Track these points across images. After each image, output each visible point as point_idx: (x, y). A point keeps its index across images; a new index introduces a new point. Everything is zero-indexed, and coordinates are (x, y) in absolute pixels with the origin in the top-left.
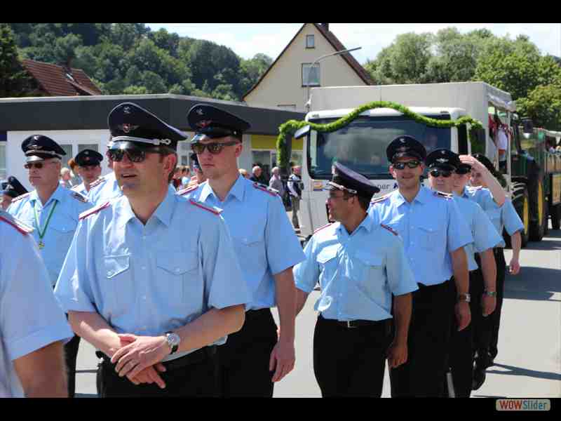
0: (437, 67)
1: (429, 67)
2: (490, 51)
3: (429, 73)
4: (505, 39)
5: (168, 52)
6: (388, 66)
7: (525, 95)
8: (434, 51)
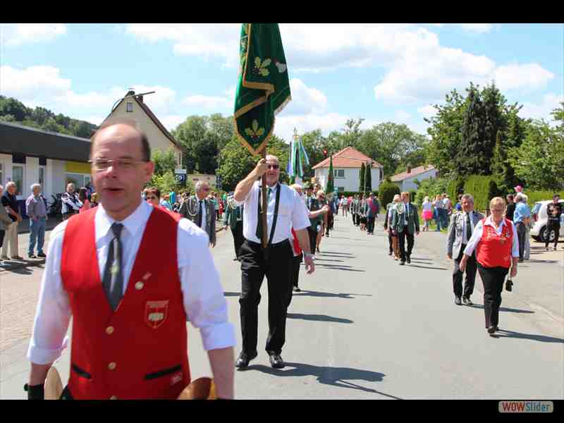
0: (210, 136)
1: (205, 135)
3: (206, 138)
5: (63, 126)
6: (182, 133)
8: (209, 126)
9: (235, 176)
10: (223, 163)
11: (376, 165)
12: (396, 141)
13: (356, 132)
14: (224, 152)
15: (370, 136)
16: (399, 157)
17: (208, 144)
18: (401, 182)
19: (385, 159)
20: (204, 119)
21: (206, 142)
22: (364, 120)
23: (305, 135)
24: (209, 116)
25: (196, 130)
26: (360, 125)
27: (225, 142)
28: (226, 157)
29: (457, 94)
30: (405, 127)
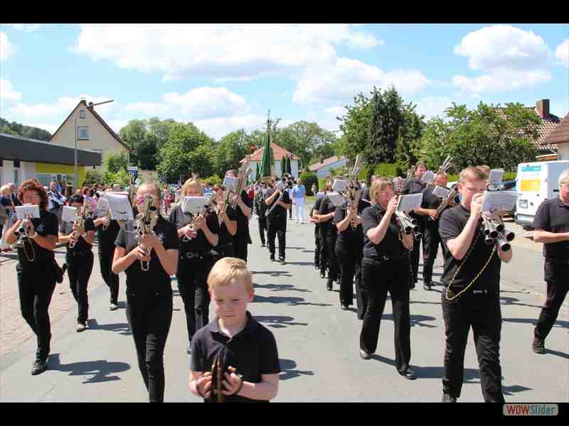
0: (149, 137)
1: (145, 136)
2: (175, 129)
3: (145, 139)
4: (182, 123)
7: (193, 150)
8: (148, 129)
9: (173, 170)
10: (161, 159)
11: (295, 158)
12: (308, 137)
13: (275, 130)
14: (162, 150)
15: (287, 133)
16: (311, 150)
17: (148, 144)
18: (316, 171)
19: (300, 152)
20: (144, 123)
21: (146, 142)
22: (280, 119)
23: (231, 134)
24: (148, 120)
25: (137, 132)
26: (278, 124)
27: (163, 142)
28: (164, 155)
29: (363, 96)
30: (315, 124)
